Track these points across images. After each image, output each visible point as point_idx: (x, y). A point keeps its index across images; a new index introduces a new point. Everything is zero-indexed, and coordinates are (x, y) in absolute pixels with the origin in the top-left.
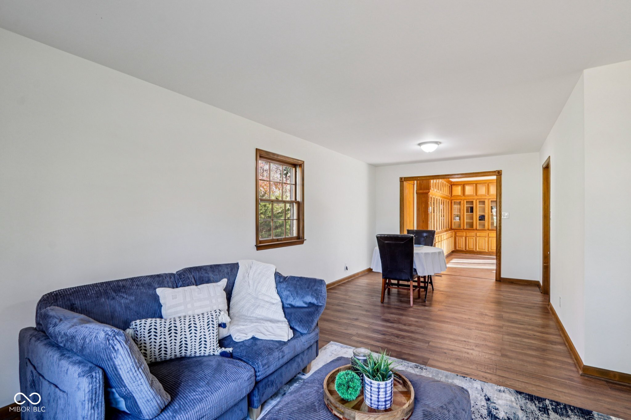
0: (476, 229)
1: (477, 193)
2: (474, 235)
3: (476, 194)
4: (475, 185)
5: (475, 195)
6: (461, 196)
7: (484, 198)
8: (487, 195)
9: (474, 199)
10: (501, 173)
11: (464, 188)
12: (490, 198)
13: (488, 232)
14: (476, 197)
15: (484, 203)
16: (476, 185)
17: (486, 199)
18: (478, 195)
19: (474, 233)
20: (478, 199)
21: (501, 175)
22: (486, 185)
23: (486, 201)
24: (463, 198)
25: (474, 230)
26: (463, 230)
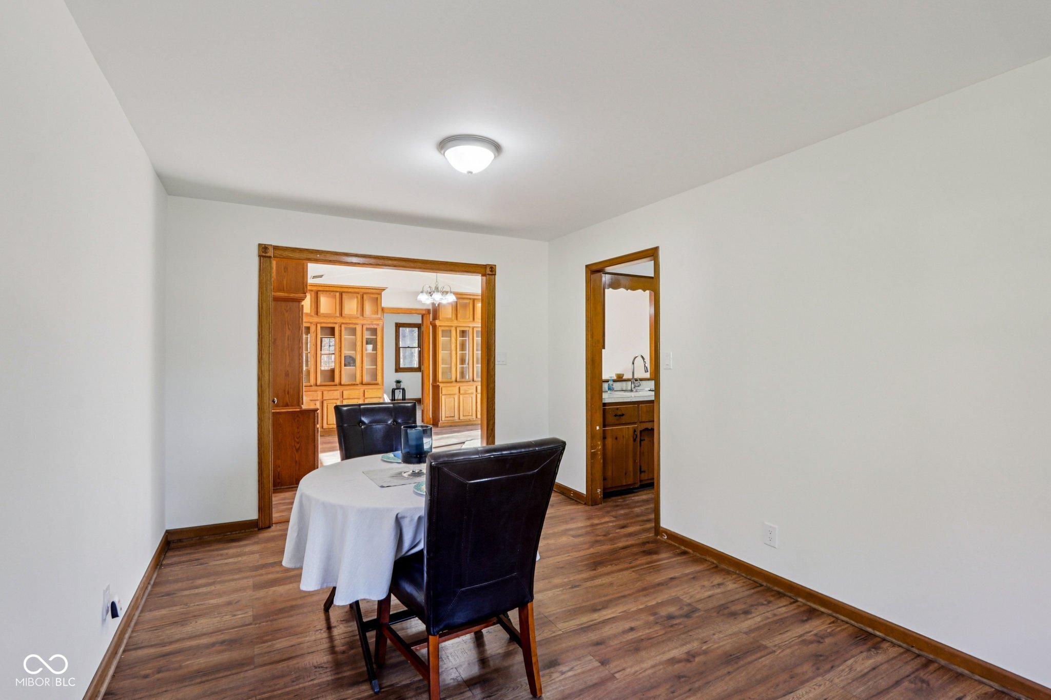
0: (340, 384)
1: (343, 313)
2: (339, 397)
3: (341, 314)
4: (338, 294)
5: (338, 315)
6: (312, 316)
7: (354, 322)
8: (359, 316)
9: (336, 323)
10: (495, 272)
11: (317, 299)
12: (365, 322)
13: (362, 388)
14: (339, 319)
15: (353, 331)
16: (341, 294)
17: (357, 324)
18: (343, 315)
19: (338, 392)
20: (343, 323)
21: (495, 275)
22: (359, 296)
23: (359, 329)
24: (315, 319)
25: (336, 385)
26: (314, 388)
